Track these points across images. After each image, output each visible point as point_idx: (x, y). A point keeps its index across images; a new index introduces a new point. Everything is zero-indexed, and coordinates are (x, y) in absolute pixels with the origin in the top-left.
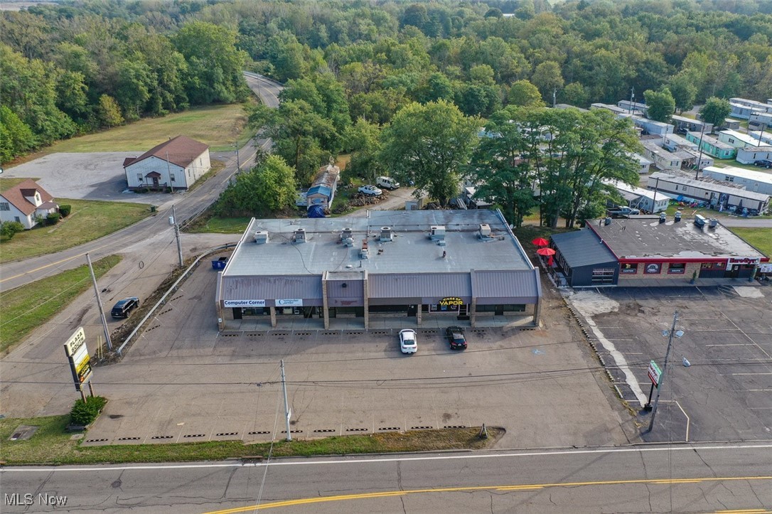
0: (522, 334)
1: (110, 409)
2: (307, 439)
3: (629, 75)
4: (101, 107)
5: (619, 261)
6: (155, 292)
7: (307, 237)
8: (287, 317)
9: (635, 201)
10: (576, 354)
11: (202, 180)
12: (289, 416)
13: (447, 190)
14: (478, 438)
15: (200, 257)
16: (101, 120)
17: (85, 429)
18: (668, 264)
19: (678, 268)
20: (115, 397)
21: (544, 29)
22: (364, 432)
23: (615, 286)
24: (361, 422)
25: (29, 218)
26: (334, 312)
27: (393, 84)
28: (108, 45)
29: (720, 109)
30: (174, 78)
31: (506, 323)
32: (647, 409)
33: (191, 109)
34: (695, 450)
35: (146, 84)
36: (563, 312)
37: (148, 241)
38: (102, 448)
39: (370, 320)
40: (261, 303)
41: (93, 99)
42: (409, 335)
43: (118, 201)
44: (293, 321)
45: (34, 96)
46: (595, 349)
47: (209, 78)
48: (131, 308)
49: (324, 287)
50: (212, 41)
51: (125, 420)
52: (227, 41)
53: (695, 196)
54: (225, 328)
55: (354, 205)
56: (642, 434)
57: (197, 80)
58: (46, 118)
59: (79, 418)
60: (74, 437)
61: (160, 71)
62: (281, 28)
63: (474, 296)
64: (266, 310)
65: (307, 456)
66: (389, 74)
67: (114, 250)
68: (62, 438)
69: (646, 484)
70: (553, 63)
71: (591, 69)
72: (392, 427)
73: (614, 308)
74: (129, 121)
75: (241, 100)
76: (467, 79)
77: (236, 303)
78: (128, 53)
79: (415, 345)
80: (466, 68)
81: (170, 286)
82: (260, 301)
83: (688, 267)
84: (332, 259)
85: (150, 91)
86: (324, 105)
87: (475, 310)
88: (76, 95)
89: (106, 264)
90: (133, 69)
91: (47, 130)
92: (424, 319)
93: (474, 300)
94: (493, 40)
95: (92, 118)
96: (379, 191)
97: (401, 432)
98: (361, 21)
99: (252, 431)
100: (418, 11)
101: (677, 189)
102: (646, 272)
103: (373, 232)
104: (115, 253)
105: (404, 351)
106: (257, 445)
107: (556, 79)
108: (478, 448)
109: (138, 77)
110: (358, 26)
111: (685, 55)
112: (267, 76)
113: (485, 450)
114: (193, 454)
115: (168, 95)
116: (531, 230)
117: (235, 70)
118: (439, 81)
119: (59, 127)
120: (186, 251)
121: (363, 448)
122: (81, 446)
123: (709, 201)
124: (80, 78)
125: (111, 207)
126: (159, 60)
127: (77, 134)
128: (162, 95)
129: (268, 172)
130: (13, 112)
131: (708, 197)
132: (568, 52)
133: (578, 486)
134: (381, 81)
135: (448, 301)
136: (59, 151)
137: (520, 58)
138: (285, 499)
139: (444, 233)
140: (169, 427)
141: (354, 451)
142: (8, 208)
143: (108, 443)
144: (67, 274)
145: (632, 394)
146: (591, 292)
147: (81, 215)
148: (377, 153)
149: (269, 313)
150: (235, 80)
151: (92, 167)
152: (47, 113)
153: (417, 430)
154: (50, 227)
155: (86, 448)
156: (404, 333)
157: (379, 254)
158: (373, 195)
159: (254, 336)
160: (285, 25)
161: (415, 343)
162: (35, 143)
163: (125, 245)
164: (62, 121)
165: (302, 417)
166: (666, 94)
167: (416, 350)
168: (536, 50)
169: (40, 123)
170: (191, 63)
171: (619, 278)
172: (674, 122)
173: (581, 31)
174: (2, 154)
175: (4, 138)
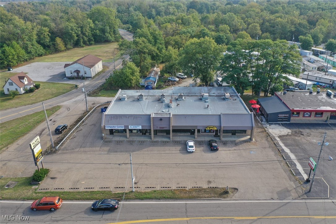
0: (245, 144)
1: (51, 174)
2: (142, 191)
3: (291, 30)
4: (56, 43)
5: (291, 111)
6: (75, 122)
7: (144, 98)
8: (134, 134)
9: (296, 84)
10: (271, 154)
11: (98, 74)
12: (134, 180)
13: (209, 79)
14: (225, 193)
15: (96, 107)
16: (56, 48)
17: (39, 184)
18: (314, 112)
19: (320, 114)
20: (53, 169)
21: (252, 9)
22: (169, 189)
23: (289, 122)
24: (168, 184)
25: (22, 89)
26: (156, 132)
27: (184, 33)
28: (60, 16)
29: (335, 44)
30: (88, 30)
31: (237, 139)
32: (308, 181)
33: (95, 44)
34: (333, 202)
35: (76, 33)
36: (264, 134)
37: (73, 100)
38: (46, 193)
39: (173, 136)
40: (122, 127)
41: (53, 39)
42: (191, 143)
43: (61, 83)
44: (137, 136)
45: (27, 37)
46: (280, 152)
47: (103, 31)
48: (64, 129)
49: (152, 120)
50: (105, 15)
51: (57, 180)
52: (111, 14)
53: (325, 82)
54: (106, 138)
55: (166, 85)
56: (306, 193)
57: (98, 32)
58: (32, 47)
59: (36, 179)
60: (34, 187)
61: (82, 27)
62: (135, 10)
63: (222, 126)
64: (125, 131)
65: (142, 199)
66: (182, 28)
67: (58, 103)
68: (28, 187)
69: (309, 218)
70: (256, 24)
71: (274, 27)
72: (183, 186)
73: (289, 133)
74: (68, 49)
75: (117, 40)
76: (217, 31)
77: (111, 127)
78: (68, 20)
79: (194, 148)
80: (217, 26)
81: (82, 119)
82: (122, 126)
83: (324, 114)
84: (156, 108)
85: (77, 36)
86: (153, 40)
87: (222, 132)
88: (45, 37)
89: (54, 110)
90: (70, 26)
91: (32, 52)
92: (198, 136)
93: (222, 128)
94: (229, 14)
95: (52, 47)
96: (178, 79)
97: (187, 189)
98: (170, 7)
99: (116, 187)
100: (195, 3)
101: (316, 79)
102: (304, 116)
103: (175, 96)
104: (58, 105)
105: (189, 150)
106: (118, 193)
107: (258, 31)
108: (225, 198)
109: (72, 30)
110: (169, 9)
111: (317, 21)
112: (129, 30)
113: (228, 199)
114: (88, 197)
115: (85, 38)
116: (248, 97)
117: (114, 27)
118: (205, 31)
119: (38, 51)
120: (90, 104)
121: (169, 196)
122: (37, 191)
123: (332, 85)
124: (47, 30)
125: (58, 85)
126: (81, 22)
127: (45, 55)
128: (83, 38)
129: (128, 70)
130: (17, 44)
131: (331, 83)
132: (263, 20)
133: (275, 218)
134: (179, 32)
135: (210, 128)
136: (37, 62)
137: (241, 22)
138: (131, 220)
139: (208, 97)
140: (78, 184)
141: (164, 198)
142: (12, 85)
143: (49, 190)
144: (37, 114)
145: (299, 174)
146: (278, 125)
147: (44, 88)
148: (177, 61)
149: (126, 132)
150: (114, 32)
151: (51, 68)
152: (32, 45)
153: (195, 188)
154: (31, 93)
155: (39, 193)
156: (189, 142)
157: (177, 106)
158: (175, 81)
159: (119, 142)
160: (137, 9)
161: (194, 147)
162: (27, 58)
163: (63, 102)
164: (39, 48)
165: (140, 181)
166: (309, 38)
167: (194, 150)
168: (249, 19)
169: (29, 49)
170: (95, 24)
171: (291, 119)
172: (313, 50)
173: (269, 11)
174: (12, 62)
175: (13, 55)
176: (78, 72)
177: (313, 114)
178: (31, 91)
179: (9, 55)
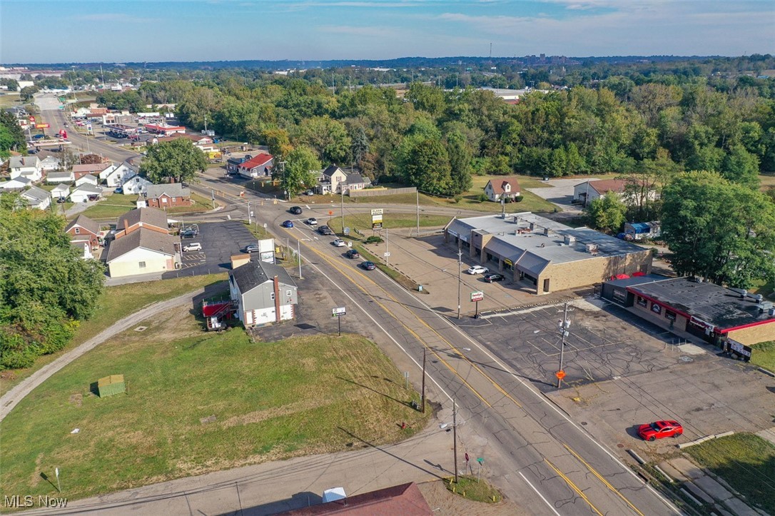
0: (522, 292)
2: (390, 268)
5: (627, 289)
20: (387, 243)
23: (624, 308)
25: (497, 196)
32: (476, 317)
63: (516, 262)
82: (456, 234)
93: (515, 265)
97: (408, 279)
102: (652, 309)
121: (393, 276)
135: (507, 262)
142: (491, 188)
149: (459, 242)
167: (473, 273)
174: (557, 171)
175: (561, 161)
176: (585, 194)
177: (664, 310)
178: (506, 201)
179: (556, 160)
